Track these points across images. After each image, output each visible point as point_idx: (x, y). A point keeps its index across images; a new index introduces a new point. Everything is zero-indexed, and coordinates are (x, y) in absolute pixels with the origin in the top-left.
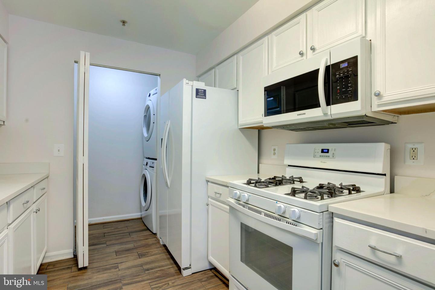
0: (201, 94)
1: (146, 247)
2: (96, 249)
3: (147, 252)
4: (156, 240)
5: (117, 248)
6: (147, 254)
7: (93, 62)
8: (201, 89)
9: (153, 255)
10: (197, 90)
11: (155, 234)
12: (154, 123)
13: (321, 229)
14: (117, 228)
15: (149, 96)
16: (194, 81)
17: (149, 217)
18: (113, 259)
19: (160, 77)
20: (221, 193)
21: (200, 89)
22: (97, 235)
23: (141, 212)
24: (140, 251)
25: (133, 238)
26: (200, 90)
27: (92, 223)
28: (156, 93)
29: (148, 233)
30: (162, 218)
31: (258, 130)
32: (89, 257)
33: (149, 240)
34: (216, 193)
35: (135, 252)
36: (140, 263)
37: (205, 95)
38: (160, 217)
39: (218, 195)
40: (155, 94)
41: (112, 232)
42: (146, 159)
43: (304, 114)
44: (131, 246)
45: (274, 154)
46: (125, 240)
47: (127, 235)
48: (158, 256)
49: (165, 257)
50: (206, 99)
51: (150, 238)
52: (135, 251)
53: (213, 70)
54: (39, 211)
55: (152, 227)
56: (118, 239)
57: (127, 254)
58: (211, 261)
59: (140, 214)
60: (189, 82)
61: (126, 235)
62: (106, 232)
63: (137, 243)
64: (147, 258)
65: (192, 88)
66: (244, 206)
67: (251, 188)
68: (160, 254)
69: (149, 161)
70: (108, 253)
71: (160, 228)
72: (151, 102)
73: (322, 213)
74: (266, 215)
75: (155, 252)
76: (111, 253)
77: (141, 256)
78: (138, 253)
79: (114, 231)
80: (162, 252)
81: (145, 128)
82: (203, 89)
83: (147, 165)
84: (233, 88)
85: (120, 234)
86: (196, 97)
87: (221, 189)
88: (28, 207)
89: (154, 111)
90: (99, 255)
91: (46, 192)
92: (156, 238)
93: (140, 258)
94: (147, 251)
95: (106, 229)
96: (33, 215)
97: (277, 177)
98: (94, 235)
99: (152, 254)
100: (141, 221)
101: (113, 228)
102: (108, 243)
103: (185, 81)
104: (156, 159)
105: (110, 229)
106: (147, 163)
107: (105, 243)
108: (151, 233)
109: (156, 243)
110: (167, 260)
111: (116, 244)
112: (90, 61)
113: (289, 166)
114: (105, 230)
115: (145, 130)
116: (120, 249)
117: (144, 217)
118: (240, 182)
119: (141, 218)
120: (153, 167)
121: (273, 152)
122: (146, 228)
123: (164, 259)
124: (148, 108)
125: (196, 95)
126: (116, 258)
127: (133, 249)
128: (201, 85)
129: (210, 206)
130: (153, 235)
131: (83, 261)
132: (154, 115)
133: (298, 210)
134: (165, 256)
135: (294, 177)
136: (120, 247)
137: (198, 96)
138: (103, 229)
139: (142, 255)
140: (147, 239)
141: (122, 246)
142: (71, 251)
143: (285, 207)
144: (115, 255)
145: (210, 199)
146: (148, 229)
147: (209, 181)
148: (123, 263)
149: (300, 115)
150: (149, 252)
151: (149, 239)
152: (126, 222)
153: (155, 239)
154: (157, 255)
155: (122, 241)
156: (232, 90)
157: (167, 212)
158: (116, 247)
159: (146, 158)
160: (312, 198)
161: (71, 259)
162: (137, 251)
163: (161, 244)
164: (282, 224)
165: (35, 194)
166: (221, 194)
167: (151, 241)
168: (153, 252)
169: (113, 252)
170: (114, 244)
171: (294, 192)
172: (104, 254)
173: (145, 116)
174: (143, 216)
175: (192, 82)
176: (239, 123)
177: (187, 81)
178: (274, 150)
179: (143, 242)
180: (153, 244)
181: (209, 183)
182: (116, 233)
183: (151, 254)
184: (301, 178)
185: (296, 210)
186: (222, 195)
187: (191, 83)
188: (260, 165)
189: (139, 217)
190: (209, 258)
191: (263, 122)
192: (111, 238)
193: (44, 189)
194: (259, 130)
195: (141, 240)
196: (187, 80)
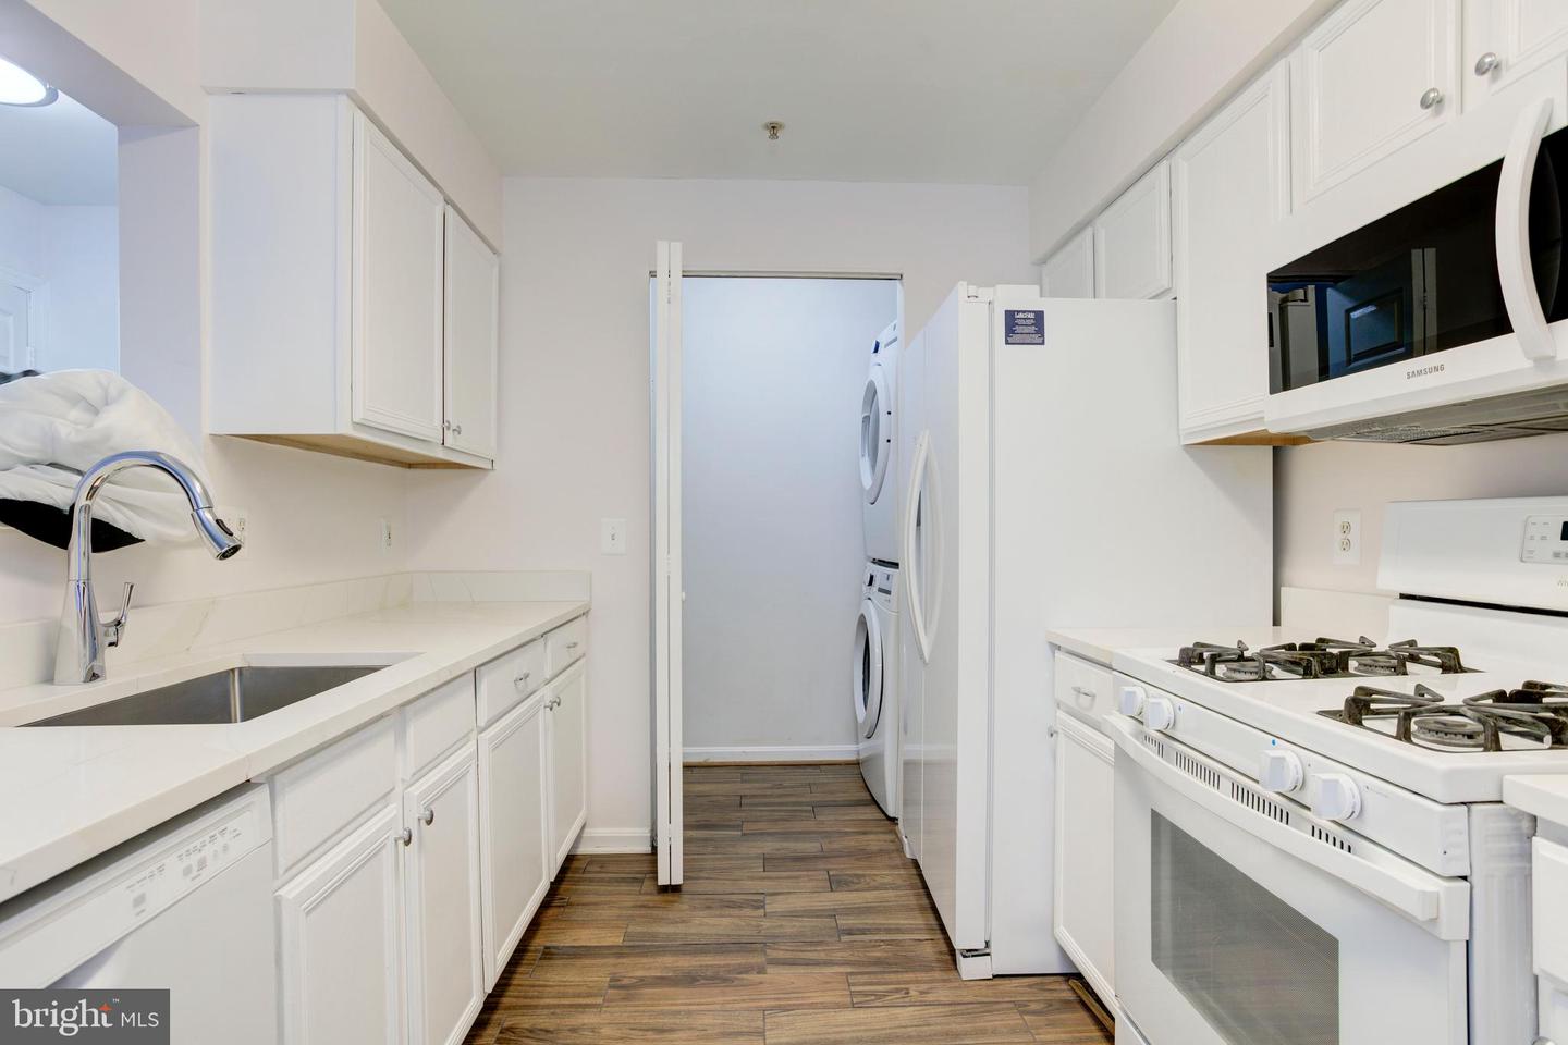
0: (1024, 327)
1: (858, 859)
2: (712, 840)
3: (855, 875)
4: (892, 841)
5: (769, 846)
6: (855, 880)
7: (694, 267)
8: (1024, 312)
9: (876, 888)
10: (1011, 317)
11: (894, 820)
12: (889, 441)
13: (1465, 878)
14: (780, 786)
15: (876, 351)
16: (999, 286)
17: (876, 759)
18: (752, 878)
19: (902, 285)
20: (1094, 691)
21: (1018, 312)
22: (721, 798)
23: (857, 743)
24: (839, 867)
25: (822, 822)
26: (1021, 315)
27: (711, 760)
28: (895, 340)
29: (870, 813)
30: (910, 766)
31: (1274, 448)
32: (684, 859)
33: (872, 837)
34: (1078, 691)
35: (820, 870)
36: (829, 905)
37: (1040, 331)
38: (907, 764)
39: (1084, 700)
40: (890, 343)
41: (765, 796)
42: (872, 565)
43: (1436, 369)
44: (810, 847)
45: (1346, 545)
46: (798, 826)
47: (806, 811)
48: (891, 893)
49: (913, 902)
50: (1043, 343)
51: (876, 833)
52: (821, 865)
53: (1089, 231)
54: (558, 705)
55: (885, 796)
56: (777, 820)
57: (798, 871)
58: (1062, 945)
59: (853, 747)
60: (981, 290)
61: (801, 811)
62: (747, 792)
63: (830, 842)
64: (855, 894)
65: (991, 311)
66: (1161, 750)
67: (1194, 679)
68: (897, 888)
69: (880, 571)
70: (742, 858)
71: (906, 803)
72: (881, 372)
73: (1464, 807)
74: (1239, 792)
75: (882, 881)
76: (750, 858)
77: (835, 883)
78: (831, 873)
79: (769, 792)
80: (905, 883)
81: (867, 458)
82: (1030, 312)
83: (871, 583)
84: (1158, 292)
85: (786, 804)
86: (1007, 343)
87: (1094, 678)
88: (529, 690)
89: (888, 399)
90: (718, 859)
91: (584, 655)
92: (896, 834)
93: (832, 890)
94: (860, 872)
95: (748, 786)
96: (544, 717)
97: (1332, 641)
98: (714, 799)
99: (873, 884)
100: (856, 771)
101: (766, 785)
102: (747, 828)
103: (963, 289)
104: (895, 565)
105: (757, 785)
106: (872, 577)
107: (738, 827)
108: (882, 817)
109: (893, 851)
110: (917, 914)
111: (769, 834)
112: (683, 266)
113: (1403, 596)
114: (746, 788)
115: (865, 463)
116: (778, 850)
117: (867, 760)
118: (1157, 655)
119: (857, 764)
120: (888, 592)
121: (1339, 536)
122: (869, 798)
123: (908, 909)
124: (871, 394)
125: (1007, 336)
126: (763, 879)
127: (816, 857)
128: (1025, 298)
129: (1061, 738)
130: (887, 822)
131: (671, 870)
132: (889, 413)
133: (1354, 780)
134: (910, 898)
135: (1419, 645)
136: (778, 845)
137: (1016, 338)
138: (742, 782)
139: (839, 882)
140: (865, 833)
141: (785, 844)
142: (646, 833)
143: (1305, 766)
144: (759, 867)
145: (1061, 714)
146: (874, 802)
147: (1059, 648)
148: (780, 897)
149: (1419, 373)
150: (864, 876)
151: (871, 833)
152: (809, 770)
153: (890, 837)
154: (886, 889)
155: (788, 826)
156: (1154, 298)
157: (920, 750)
158: (769, 844)
159: (874, 561)
160: (1447, 739)
161: (645, 857)
162: (829, 866)
163: (908, 856)
164: (1295, 838)
165: (547, 658)
166: (1094, 696)
167: (876, 841)
168: (878, 879)
169: (757, 857)
170: (762, 834)
171: (1358, 709)
172: (730, 859)
173: (866, 419)
174: (863, 756)
175: (992, 289)
176: (1181, 427)
177: (972, 290)
178: (1346, 528)
179: (851, 842)
180: (881, 852)
181: (1058, 654)
182: (777, 800)
183: (868, 884)
184: (1453, 650)
185: (1347, 780)
186: (1097, 699)
187: (986, 294)
188: (1284, 591)
189: (852, 757)
190: (1056, 930)
191: (1263, 418)
192: (759, 814)
193: (575, 645)
194: (1276, 451)
195: (846, 833)
196: (971, 287)
